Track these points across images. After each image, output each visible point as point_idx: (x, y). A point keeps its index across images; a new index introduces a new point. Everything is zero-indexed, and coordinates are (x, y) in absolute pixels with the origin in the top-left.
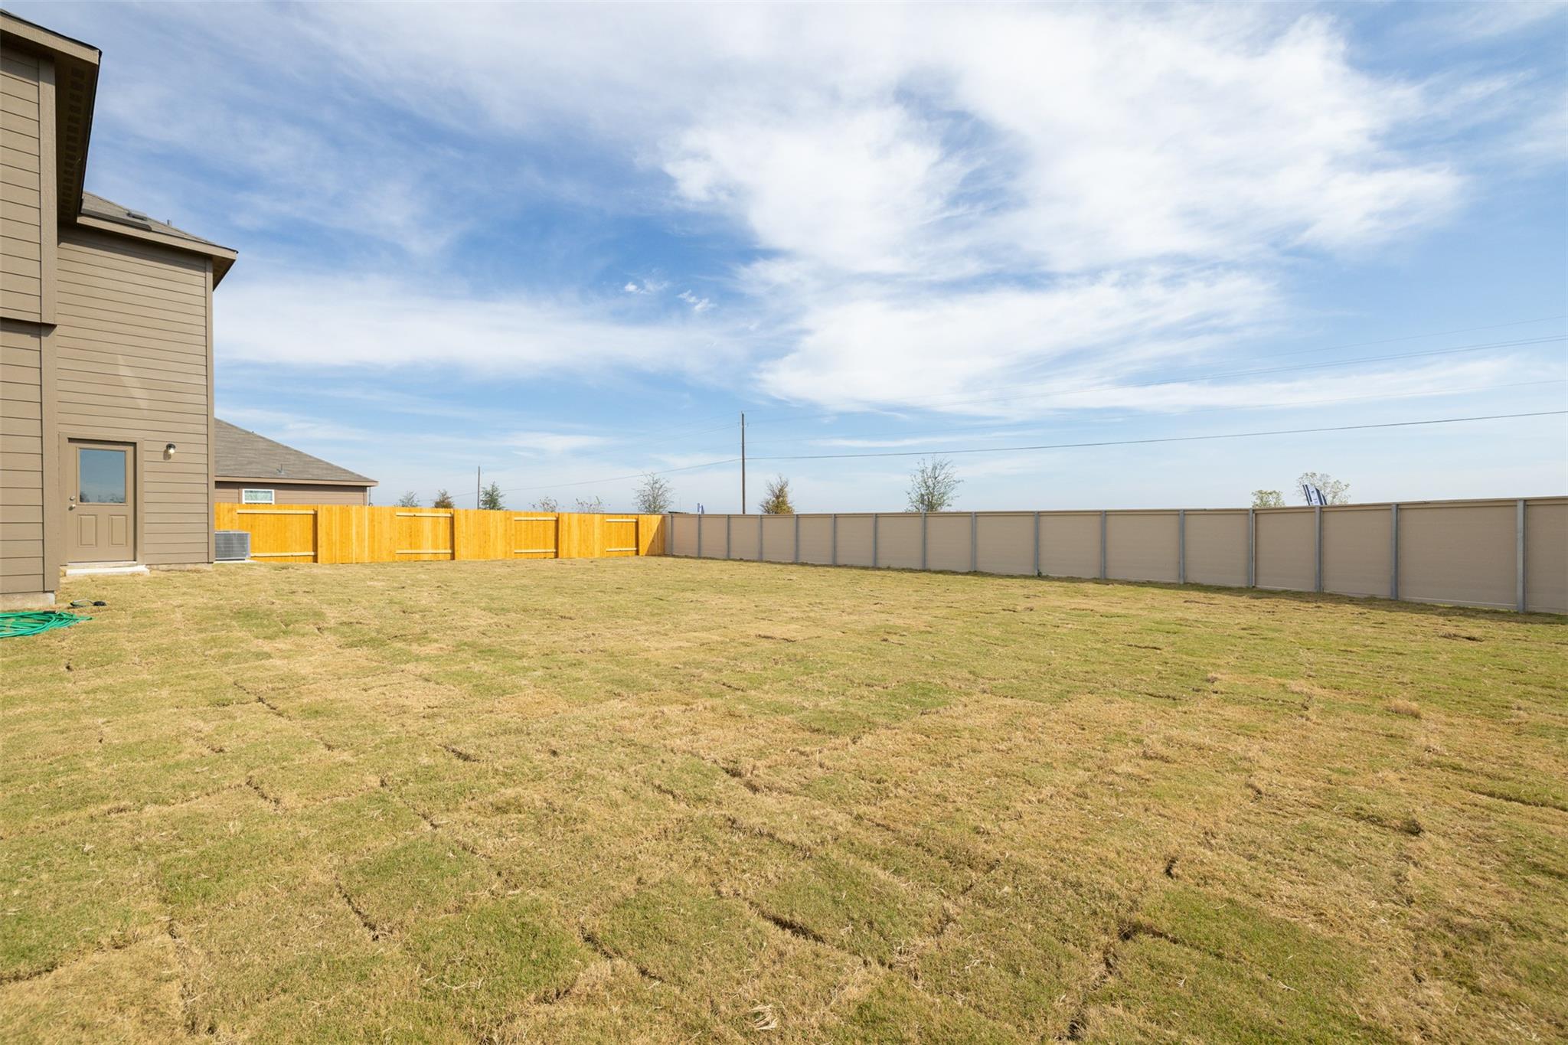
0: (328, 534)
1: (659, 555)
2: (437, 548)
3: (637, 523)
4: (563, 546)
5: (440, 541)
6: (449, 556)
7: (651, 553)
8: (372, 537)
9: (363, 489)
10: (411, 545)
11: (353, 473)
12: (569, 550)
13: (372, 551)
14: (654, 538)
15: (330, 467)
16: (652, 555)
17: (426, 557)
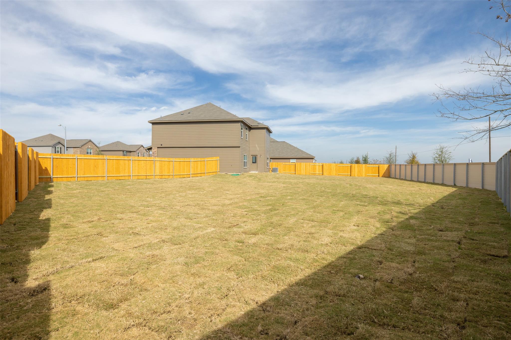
0: (297, 169)
1: (387, 177)
2: (319, 172)
3: (379, 167)
4: (353, 173)
5: (320, 171)
6: (322, 174)
7: (384, 176)
8: (305, 169)
9: (312, 159)
10: (314, 171)
11: (311, 155)
12: (354, 174)
13: (305, 173)
14: (385, 171)
15: (307, 154)
16: (384, 177)
17: (317, 174)
